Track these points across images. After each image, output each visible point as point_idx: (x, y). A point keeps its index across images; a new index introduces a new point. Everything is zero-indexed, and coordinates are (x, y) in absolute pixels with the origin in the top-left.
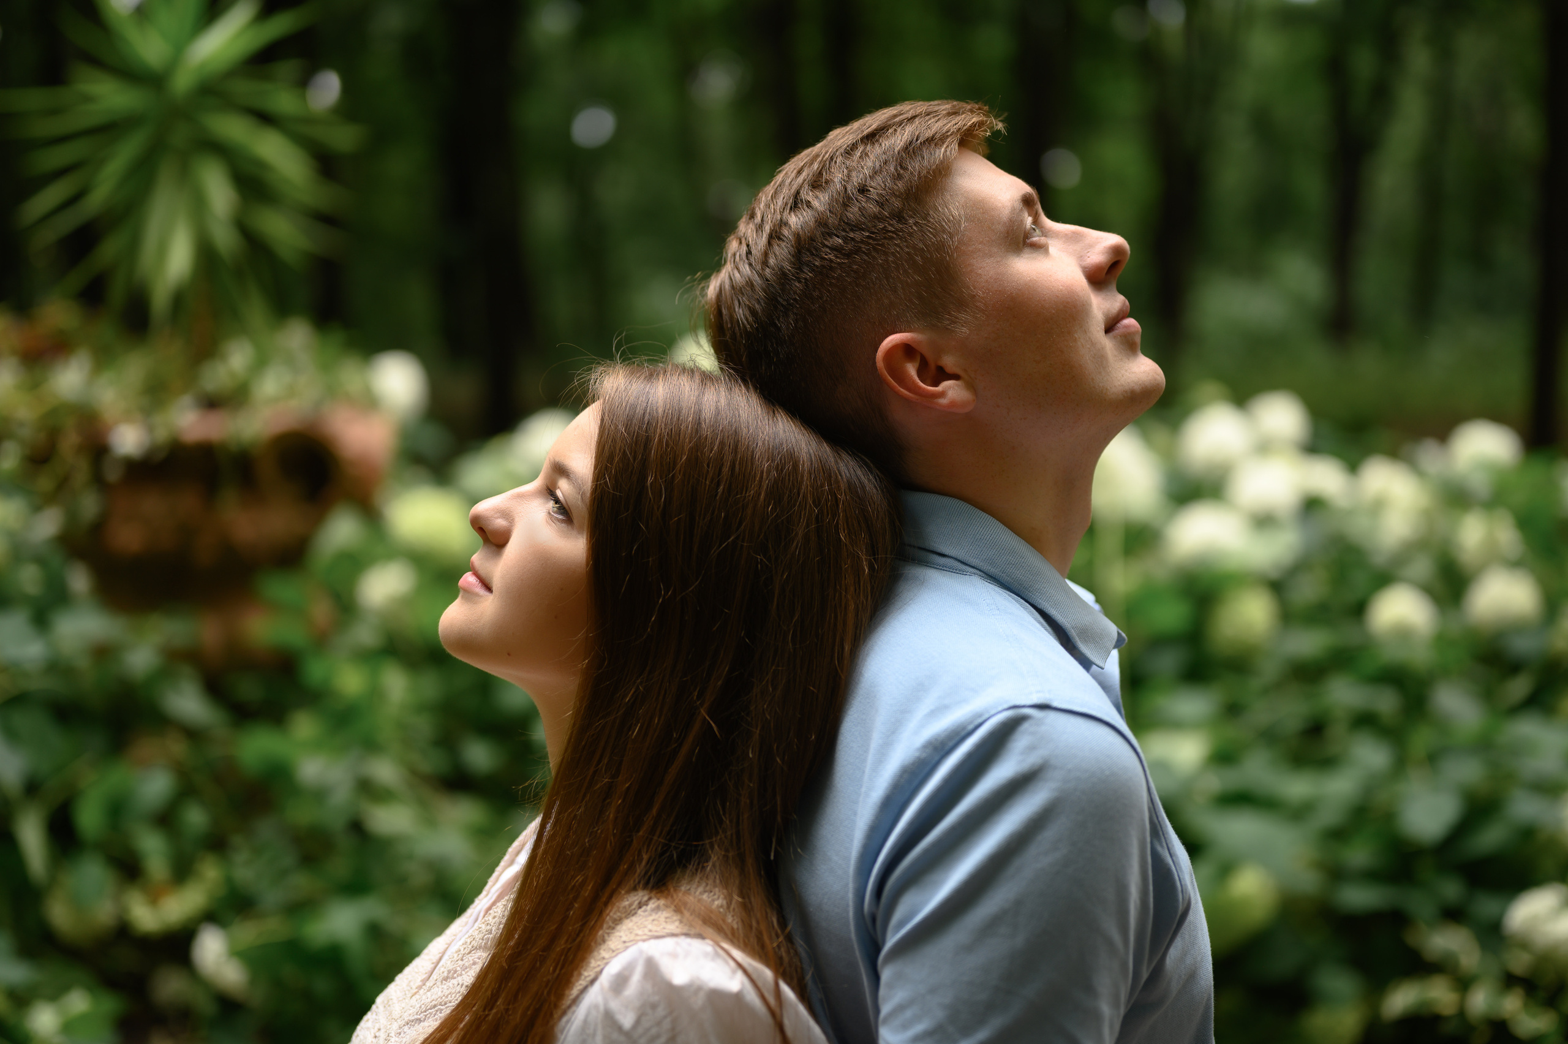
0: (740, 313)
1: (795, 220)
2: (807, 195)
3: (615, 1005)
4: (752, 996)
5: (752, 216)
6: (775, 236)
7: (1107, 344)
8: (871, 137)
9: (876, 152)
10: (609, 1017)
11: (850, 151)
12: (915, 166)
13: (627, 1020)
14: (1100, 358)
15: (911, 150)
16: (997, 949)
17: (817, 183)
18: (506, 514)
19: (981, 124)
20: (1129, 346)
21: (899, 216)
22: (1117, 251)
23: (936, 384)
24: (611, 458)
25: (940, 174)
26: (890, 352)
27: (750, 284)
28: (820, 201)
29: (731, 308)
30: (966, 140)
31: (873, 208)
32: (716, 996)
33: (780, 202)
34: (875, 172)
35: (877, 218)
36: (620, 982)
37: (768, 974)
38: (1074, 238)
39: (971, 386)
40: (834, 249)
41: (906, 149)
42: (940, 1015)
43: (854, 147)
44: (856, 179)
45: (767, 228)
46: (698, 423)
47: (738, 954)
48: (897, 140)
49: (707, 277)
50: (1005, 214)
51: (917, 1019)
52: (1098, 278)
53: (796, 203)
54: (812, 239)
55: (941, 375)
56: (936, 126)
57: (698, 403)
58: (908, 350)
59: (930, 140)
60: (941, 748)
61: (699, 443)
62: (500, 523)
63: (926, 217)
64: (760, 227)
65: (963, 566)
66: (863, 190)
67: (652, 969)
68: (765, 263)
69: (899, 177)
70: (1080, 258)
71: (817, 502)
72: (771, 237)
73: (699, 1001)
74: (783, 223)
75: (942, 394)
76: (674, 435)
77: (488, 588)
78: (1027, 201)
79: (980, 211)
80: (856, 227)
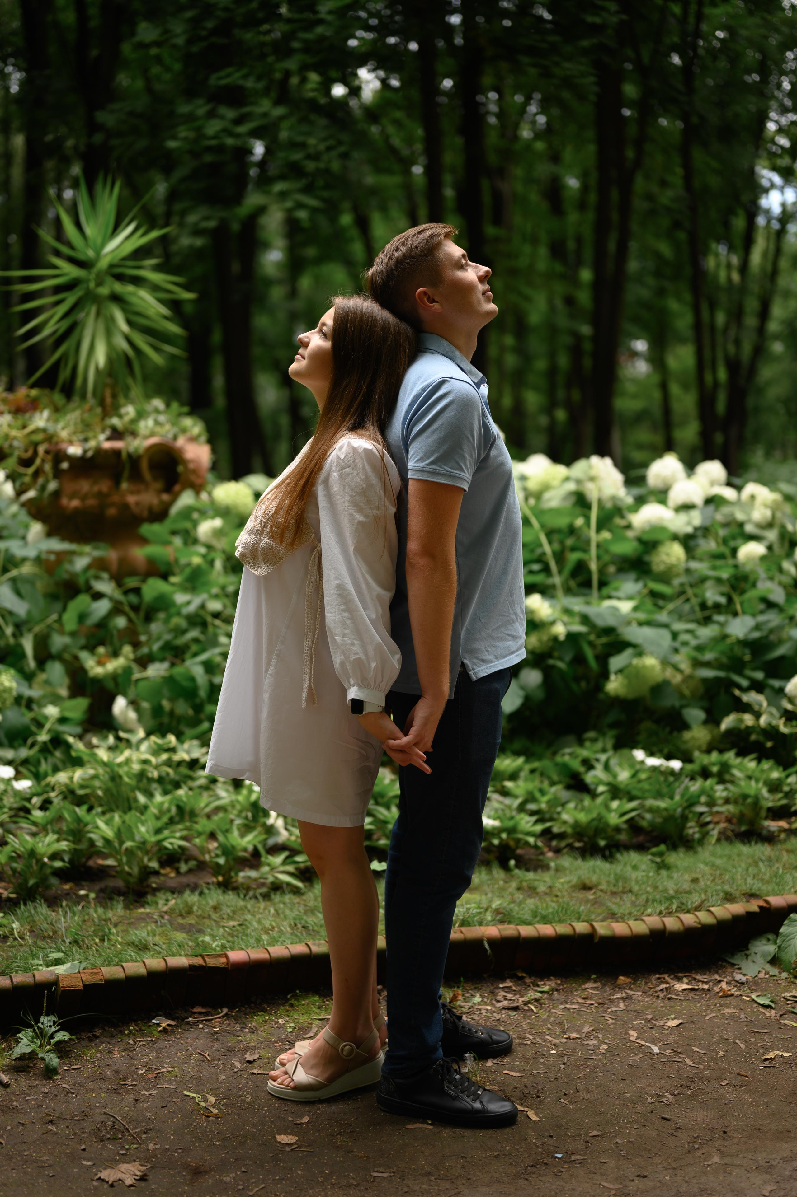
0: (378, 279)
1: (396, 254)
2: (400, 247)
3: (339, 453)
4: (375, 450)
5: (384, 252)
6: (390, 258)
7: (482, 298)
8: (420, 232)
9: (421, 237)
10: (338, 456)
11: (413, 236)
12: (431, 242)
13: (342, 457)
14: (479, 302)
15: (431, 237)
16: (436, 437)
17: (403, 244)
18: (307, 337)
19: (451, 231)
20: (488, 300)
21: (426, 255)
22: (487, 272)
23: (432, 303)
24: (338, 320)
25: (439, 245)
26: (420, 293)
27: (382, 271)
28: (404, 249)
29: (376, 278)
30: (447, 235)
31: (419, 253)
32: (366, 450)
33: (392, 248)
34: (420, 243)
35: (420, 255)
36: (341, 448)
37: (380, 447)
38: (476, 267)
39: (441, 305)
40: (407, 263)
41: (429, 237)
42: (422, 454)
43: (415, 235)
44: (415, 244)
45: (388, 256)
46: (362, 310)
47: (372, 442)
48: (427, 234)
49: (369, 269)
50: (456, 258)
51: (416, 457)
52: (481, 279)
53: (397, 249)
54: (401, 260)
55: (433, 301)
56: (438, 231)
57: (362, 305)
58: (425, 293)
59: (436, 235)
60: (424, 390)
61: (362, 316)
62: (307, 340)
63: (433, 256)
64: (386, 255)
65: (436, 352)
66: (416, 247)
67: (349, 444)
68: (387, 266)
69: (427, 244)
70: (477, 273)
71: (395, 332)
72: (389, 258)
73: (361, 451)
74: (393, 255)
75: (433, 306)
76: (356, 313)
77: (304, 358)
78: (463, 256)
79: (449, 256)
80: (414, 257)
